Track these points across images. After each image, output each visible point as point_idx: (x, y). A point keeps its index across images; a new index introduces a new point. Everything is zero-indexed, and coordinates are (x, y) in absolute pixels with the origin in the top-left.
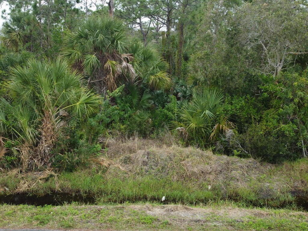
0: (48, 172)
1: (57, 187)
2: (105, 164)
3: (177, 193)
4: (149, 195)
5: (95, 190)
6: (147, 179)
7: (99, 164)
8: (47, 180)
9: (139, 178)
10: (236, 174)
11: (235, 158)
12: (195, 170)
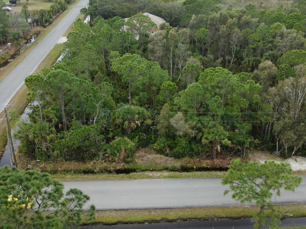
0: (123, 164)
1: (126, 167)
2: (137, 161)
3: (155, 168)
4: (148, 169)
5: (135, 168)
6: (147, 165)
7: (135, 161)
8: (123, 166)
9: (145, 165)
10: (168, 162)
11: (169, 158)
12: (159, 162)
